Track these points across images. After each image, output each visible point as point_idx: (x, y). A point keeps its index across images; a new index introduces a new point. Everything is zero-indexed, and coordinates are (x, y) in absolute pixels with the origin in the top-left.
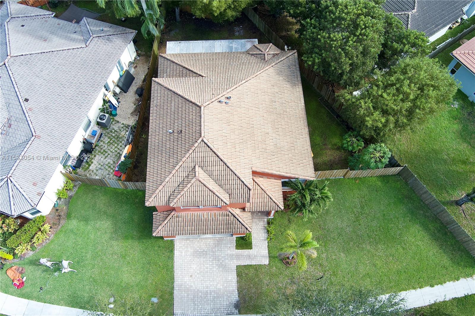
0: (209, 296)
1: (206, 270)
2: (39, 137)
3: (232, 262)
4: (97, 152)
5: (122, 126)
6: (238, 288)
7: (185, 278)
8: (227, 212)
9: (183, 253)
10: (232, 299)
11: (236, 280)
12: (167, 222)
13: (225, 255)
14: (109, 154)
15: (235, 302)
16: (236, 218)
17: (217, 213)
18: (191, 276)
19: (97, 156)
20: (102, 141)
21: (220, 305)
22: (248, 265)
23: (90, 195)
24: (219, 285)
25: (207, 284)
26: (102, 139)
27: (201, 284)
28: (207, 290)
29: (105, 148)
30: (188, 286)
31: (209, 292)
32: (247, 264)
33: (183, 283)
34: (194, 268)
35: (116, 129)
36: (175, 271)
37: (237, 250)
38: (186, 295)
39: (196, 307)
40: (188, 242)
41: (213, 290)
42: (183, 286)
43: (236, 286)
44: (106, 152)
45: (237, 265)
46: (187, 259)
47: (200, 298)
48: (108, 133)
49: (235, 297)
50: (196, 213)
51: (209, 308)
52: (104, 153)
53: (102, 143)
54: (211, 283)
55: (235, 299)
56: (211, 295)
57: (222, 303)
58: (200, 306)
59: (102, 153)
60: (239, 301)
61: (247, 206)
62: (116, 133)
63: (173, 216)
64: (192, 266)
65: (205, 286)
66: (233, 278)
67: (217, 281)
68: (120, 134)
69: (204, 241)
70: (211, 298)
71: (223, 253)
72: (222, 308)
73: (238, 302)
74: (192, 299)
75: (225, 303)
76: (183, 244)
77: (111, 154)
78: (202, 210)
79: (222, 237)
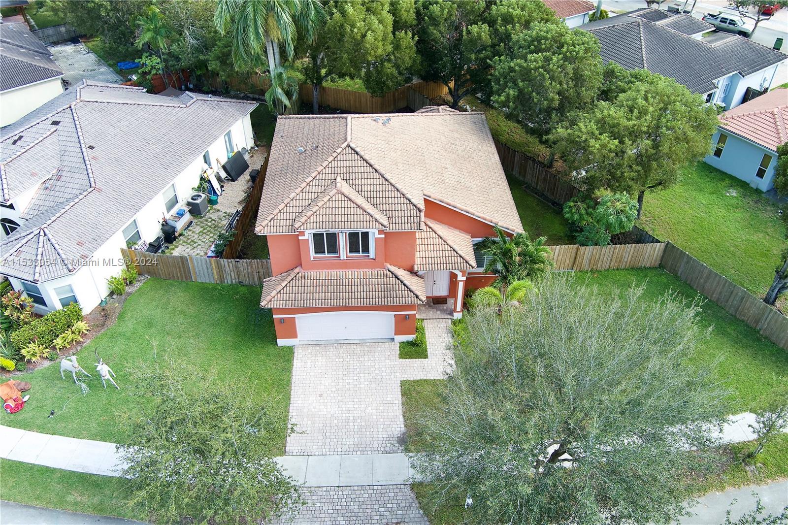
0: (352, 424)
1: (347, 386)
2: (100, 190)
3: (392, 376)
4: (181, 242)
5: (224, 214)
6: (404, 412)
7: (311, 398)
8: (385, 271)
9: (309, 363)
10: (393, 429)
11: (401, 402)
12: (286, 285)
13: (381, 367)
14: (199, 245)
15: (399, 435)
16: (399, 279)
17: (368, 273)
18: (321, 396)
19: (180, 247)
20: (190, 231)
21: (371, 439)
22: (421, 380)
23: (162, 292)
24: (370, 408)
25: (348, 406)
26: (190, 228)
27: (337, 406)
28: (347, 415)
29: (194, 238)
30: (313, 410)
31: (352, 418)
32: (419, 378)
33: (305, 405)
34: (327, 384)
35: (213, 218)
36: (293, 388)
37: (401, 360)
38: (309, 423)
39: (328, 441)
40: (318, 348)
41: (359, 415)
42: (305, 410)
43: (401, 411)
44: (195, 243)
45: (402, 379)
46: (316, 371)
47: (336, 428)
48: (201, 222)
49: (398, 427)
50: (334, 273)
51: (352, 443)
52: (192, 243)
53: (190, 233)
54: (356, 406)
55: (399, 429)
56: (355, 424)
57: (376, 436)
58: (335, 440)
59: (189, 244)
60: (407, 432)
61: (416, 262)
62: (213, 222)
63: (296, 276)
64: (323, 382)
65: (344, 409)
66: (396, 397)
67: (367, 403)
68: (220, 223)
69: (344, 347)
70: (356, 427)
71: (377, 364)
72: (375, 442)
73: (404, 434)
74: (321, 428)
75: (381, 436)
76: (309, 351)
77: (203, 244)
78: (345, 265)
79: (376, 342)
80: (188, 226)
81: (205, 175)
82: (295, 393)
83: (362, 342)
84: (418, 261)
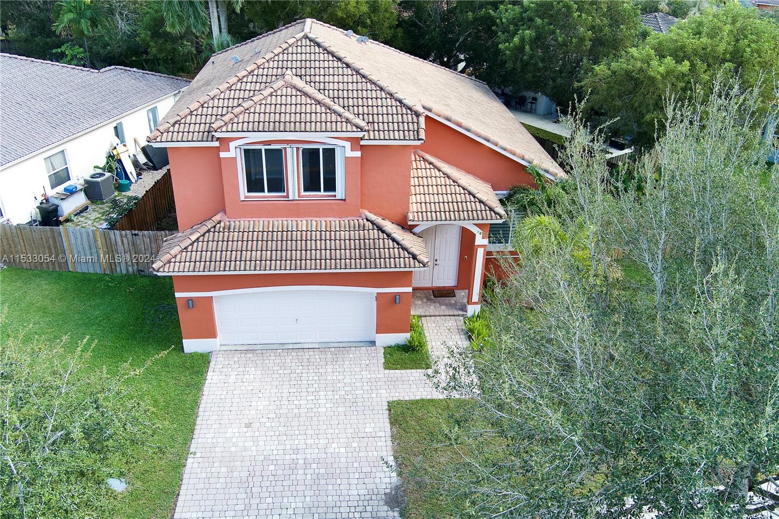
0: (301, 472)
1: (296, 411)
3: (374, 395)
6: (395, 451)
7: (230, 430)
8: (361, 221)
9: (233, 377)
10: (377, 480)
11: (389, 434)
12: (198, 239)
13: (354, 381)
15: (388, 491)
16: (383, 232)
17: (333, 223)
18: (248, 425)
20: (82, 217)
21: (336, 498)
22: (422, 400)
24: (335, 445)
25: (296, 442)
26: (84, 214)
27: (276, 443)
28: (294, 457)
30: (233, 449)
31: (301, 462)
32: (418, 398)
33: (219, 440)
34: (261, 408)
36: (200, 414)
37: (387, 371)
38: (224, 470)
39: (254, 501)
40: (251, 355)
41: (314, 456)
42: (217, 449)
43: (390, 448)
45: (390, 399)
46: (243, 388)
47: (271, 478)
49: (387, 477)
50: (278, 223)
51: (301, 505)
53: (82, 219)
54: (309, 442)
55: (388, 480)
56: (307, 471)
57: (345, 492)
58: (269, 500)
60: (402, 485)
61: (411, 209)
63: (215, 227)
64: (254, 404)
65: (288, 447)
66: (381, 426)
67: (329, 436)
69: (293, 354)
70: (309, 477)
71: (348, 377)
72: (344, 504)
73: (397, 488)
74: (245, 479)
75: (355, 492)
76: (236, 359)
78: (296, 210)
79: (344, 347)
80: (81, 212)
81: (115, 152)
82: (204, 422)
83: (324, 348)
84: (414, 207)
